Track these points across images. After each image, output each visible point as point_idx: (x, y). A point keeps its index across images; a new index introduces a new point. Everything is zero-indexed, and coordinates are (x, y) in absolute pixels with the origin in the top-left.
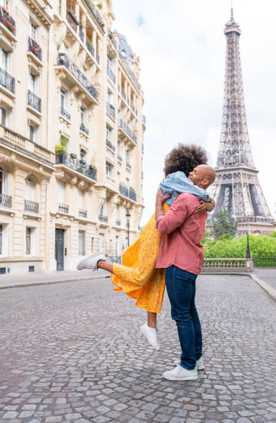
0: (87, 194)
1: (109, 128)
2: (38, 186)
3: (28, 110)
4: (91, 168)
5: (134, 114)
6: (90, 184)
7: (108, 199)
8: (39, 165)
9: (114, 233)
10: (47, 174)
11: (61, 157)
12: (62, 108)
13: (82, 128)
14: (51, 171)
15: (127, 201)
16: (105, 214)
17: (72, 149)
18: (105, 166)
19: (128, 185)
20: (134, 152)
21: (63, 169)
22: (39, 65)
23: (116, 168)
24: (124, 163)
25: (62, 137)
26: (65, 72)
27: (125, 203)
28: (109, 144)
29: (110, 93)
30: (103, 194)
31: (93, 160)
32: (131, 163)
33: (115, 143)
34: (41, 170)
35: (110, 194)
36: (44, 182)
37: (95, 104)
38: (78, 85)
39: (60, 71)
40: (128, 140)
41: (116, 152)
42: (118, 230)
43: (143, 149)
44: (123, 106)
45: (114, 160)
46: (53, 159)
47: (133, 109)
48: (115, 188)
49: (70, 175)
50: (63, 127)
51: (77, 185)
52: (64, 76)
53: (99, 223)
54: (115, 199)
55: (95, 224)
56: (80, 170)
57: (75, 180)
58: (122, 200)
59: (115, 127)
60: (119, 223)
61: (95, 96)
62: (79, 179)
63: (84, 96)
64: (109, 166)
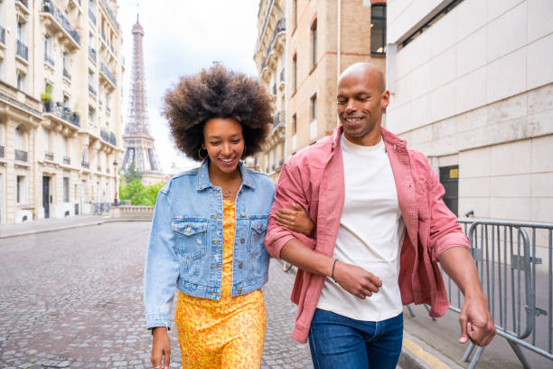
0: (70, 141)
1: (91, 73)
2: (26, 135)
3: (17, 59)
4: (75, 115)
5: (114, 55)
6: (73, 131)
7: (91, 145)
8: (29, 115)
9: (95, 179)
10: (36, 123)
11: (48, 105)
12: (46, 55)
13: (65, 73)
14: (39, 120)
15: (108, 146)
16: (87, 161)
17: (56, 97)
18: (87, 111)
19: (109, 130)
20: (112, 95)
21: (50, 118)
22: (26, 13)
23: (98, 113)
24: (104, 107)
25: (47, 85)
26: (50, 19)
27: (105, 148)
28: (91, 89)
29: (91, 35)
30: (87, 141)
31: (76, 106)
32: (110, 106)
33: (96, 86)
34: (31, 119)
35: (93, 140)
36: (32, 131)
37: (78, 48)
38: (61, 31)
39: (45, 17)
40: (108, 83)
41: (97, 98)
42: (99, 176)
43: (122, 91)
44: (103, 48)
45: (95, 105)
46: (41, 107)
47: (112, 49)
48: (97, 134)
49: (56, 123)
50: (47, 74)
51: (61, 132)
52: (49, 22)
53: (83, 169)
54: (98, 145)
55: (78, 171)
56: (64, 117)
57: (60, 128)
58: (103, 145)
59: (97, 70)
60: (99, 169)
61: (78, 40)
62: (64, 126)
63: (67, 41)
64: (92, 110)
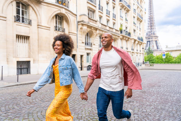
0: (128, 42)
1: (134, 17)
2: (115, 42)
3: (113, 19)
4: (129, 33)
5: (142, 9)
6: (129, 38)
7: (134, 42)
8: (116, 35)
9: (136, 54)
10: (118, 38)
11: (121, 32)
12: (120, 15)
13: (126, 20)
14: (119, 37)
15: (140, 42)
16: (133, 48)
17: (124, 28)
18: (133, 31)
19: (140, 36)
20: (142, 23)
21: (122, 35)
22: (115, 4)
23: (137, 31)
24: (139, 28)
25: (121, 25)
26: (122, 3)
27: (139, 43)
28: (134, 23)
29: (134, 4)
30: (133, 41)
31: (130, 30)
32: (141, 28)
33: (136, 22)
34: (117, 37)
35: (135, 41)
36: (117, 40)
37: (130, 10)
38: (125, 6)
39: (120, 4)
40: (140, 19)
41: (136, 26)
42: (137, 53)
43: (145, 21)
44: (138, 7)
45: (136, 29)
46: (119, 32)
47: (141, 7)
48: (136, 38)
49: (124, 37)
50: (121, 21)
51: (125, 40)
52: (121, 5)
53: (132, 51)
54: (137, 42)
55: (130, 52)
56: (126, 34)
57: (125, 38)
58: (139, 42)
59: (136, 16)
60: (137, 50)
61: (130, 8)
62: (126, 37)
63: (126, 9)
64: (134, 30)
